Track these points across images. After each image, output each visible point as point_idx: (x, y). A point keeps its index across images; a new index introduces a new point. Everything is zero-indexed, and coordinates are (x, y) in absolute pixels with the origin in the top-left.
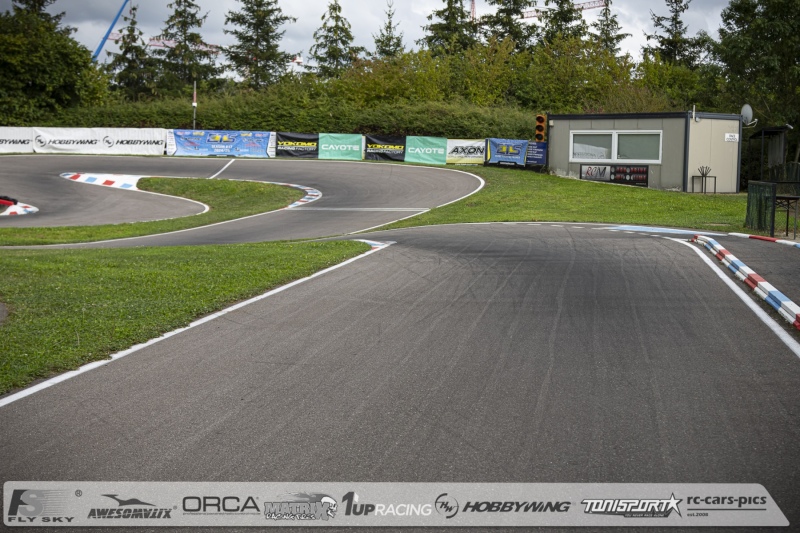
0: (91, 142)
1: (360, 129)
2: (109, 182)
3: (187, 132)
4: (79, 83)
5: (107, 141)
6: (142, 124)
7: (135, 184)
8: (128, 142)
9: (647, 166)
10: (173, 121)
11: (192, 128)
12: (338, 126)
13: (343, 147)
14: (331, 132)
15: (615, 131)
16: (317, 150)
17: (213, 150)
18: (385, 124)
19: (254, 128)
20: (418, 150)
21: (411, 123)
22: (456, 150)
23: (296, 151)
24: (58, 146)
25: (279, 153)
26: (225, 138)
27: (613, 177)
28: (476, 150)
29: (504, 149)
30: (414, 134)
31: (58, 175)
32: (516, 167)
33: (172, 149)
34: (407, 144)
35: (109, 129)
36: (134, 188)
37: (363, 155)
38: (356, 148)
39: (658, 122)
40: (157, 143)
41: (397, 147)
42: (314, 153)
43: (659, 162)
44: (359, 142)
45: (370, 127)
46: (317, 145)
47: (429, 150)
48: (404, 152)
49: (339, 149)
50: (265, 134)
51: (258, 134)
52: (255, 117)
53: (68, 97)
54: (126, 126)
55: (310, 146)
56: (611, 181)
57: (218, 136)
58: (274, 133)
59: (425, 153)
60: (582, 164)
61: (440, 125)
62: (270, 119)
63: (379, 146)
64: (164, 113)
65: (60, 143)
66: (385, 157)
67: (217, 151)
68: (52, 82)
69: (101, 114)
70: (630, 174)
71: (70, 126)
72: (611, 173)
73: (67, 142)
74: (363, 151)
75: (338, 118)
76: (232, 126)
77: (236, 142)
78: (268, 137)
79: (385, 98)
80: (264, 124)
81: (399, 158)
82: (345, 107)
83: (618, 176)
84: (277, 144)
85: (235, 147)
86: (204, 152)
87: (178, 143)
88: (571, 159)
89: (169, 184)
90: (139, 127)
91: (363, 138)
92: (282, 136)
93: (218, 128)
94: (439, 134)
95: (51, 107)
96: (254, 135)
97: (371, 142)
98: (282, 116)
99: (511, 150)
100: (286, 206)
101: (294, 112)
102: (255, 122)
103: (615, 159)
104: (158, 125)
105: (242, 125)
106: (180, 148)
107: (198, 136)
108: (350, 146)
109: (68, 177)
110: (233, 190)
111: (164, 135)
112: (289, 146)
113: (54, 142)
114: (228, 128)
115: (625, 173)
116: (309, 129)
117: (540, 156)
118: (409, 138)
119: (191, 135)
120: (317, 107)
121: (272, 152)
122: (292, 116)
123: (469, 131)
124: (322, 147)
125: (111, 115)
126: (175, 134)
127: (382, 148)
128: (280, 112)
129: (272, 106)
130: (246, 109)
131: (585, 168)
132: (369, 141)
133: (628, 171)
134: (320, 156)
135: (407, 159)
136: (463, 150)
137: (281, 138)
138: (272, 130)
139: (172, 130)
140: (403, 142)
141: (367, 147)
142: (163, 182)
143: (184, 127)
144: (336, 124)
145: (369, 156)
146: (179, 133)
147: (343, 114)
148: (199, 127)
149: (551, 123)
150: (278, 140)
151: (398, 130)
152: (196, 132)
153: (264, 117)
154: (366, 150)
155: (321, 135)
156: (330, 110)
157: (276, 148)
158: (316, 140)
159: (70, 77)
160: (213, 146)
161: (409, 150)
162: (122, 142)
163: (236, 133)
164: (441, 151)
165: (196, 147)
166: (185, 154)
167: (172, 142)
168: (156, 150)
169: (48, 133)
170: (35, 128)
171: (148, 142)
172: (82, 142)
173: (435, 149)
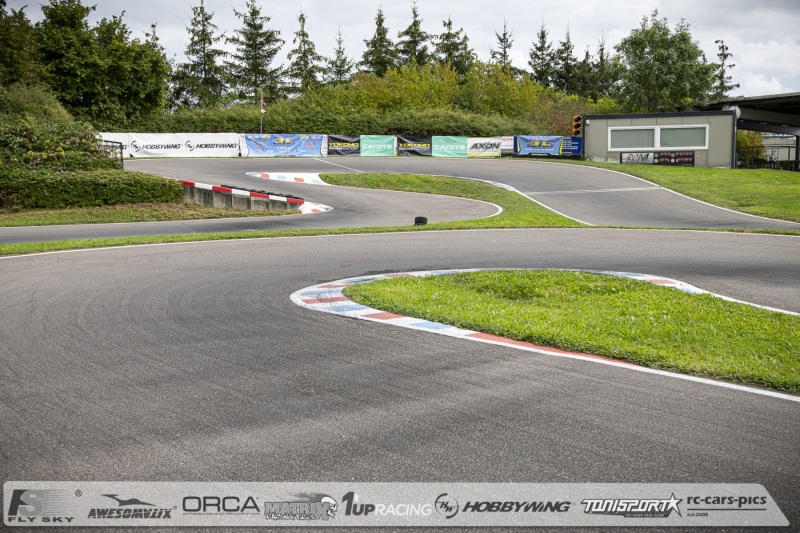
0: (175, 147)
1: (390, 131)
2: (298, 179)
3: (257, 136)
5: (189, 146)
6: (215, 130)
9: (693, 152)
10: (241, 125)
11: (258, 132)
12: (372, 129)
13: (380, 147)
15: (658, 127)
16: (359, 149)
17: (277, 151)
18: (411, 127)
19: (309, 131)
20: (444, 148)
21: (430, 125)
22: (475, 146)
23: (343, 151)
24: (150, 150)
25: (330, 152)
26: (288, 140)
27: (656, 161)
28: (493, 145)
29: (537, 144)
30: (438, 134)
31: (245, 174)
32: (549, 157)
33: (245, 151)
34: (433, 142)
35: (190, 134)
37: (395, 153)
38: (389, 147)
39: (705, 118)
40: (231, 146)
41: (423, 145)
42: (358, 151)
43: (706, 147)
44: (392, 142)
45: (398, 129)
46: (359, 146)
47: (452, 147)
48: (431, 149)
49: (377, 148)
50: (318, 136)
51: (314, 136)
52: (307, 122)
53: (149, 104)
54: (201, 131)
55: (354, 146)
56: (655, 164)
57: (281, 138)
58: (326, 136)
59: (448, 149)
60: (621, 153)
61: (455, 126)
63: (409, 145)
64: (231, 119)
65: (151, 147)
66: (414, 153)
67: (281, 152)
70: (675, 158)
72: (655, 158)
73: (157, 147)
74: (395, 149)
75: (369, 123)
76: (290, 130)
77: (297, 143)
78: (321, 139)
80: (315, 128)
81: (427, 154)
83: (662, 160)
84: (329, 145)
85: (295, 148)
86: (270, 153)
87: (249, 145)
88: (610, 149)
90: (213, 132)
91: (394, 138)
92: (332, 138)
93: (279, 132)
94: (456, 134)
96: (310, 137)
97: (403, 142)
98: (328, 121)
99: (544, 144)
101: (337, 118)
102: (307, 127)
103: (658, 147)
104: (228, 130)
106: (251, 150)
107: (265, 140)
108: (384, 146)
109: (259, 175)
111: (236, 139)
112: (338, 146)
113: (147, 147)
115: (670, 158)
116: (350, 132)
117: (576, 148)
118: (434, 138)
119: (260, 139)
121: (324, 152)
123: (481, 131)
124: (363, 146)
126: (246, 138)
127: (412, 146)
128: (325, 118)
130: (298, 115)
131: (624, 156)
132: (400, 141)
133: (673, 155)
134: (362, 154)
135: (434, 154)
136: (482, 146)
137: (332, 140)
138: (323, 133)
139: (242, 134)
140: (428, 141)
141: (398, 145)
143: (251, 131)
144: (369, 127)
145: (400, 153)
146: (250, 136)
148: (265, 131)
149: (588, 122)
150: (329, 141)
152: (264, 136)
153: (314, 121)
154: (398, 148)
155: (362, 137)
157: (328, 148)
158: (358, 141)
160: (278, 148)
161: (435, 147)
162: (201, 146)
163: (295, 136)
164: (462, 147)
165: (264, 149)
166: (257, 155)
167: (244, 144)
168: (231, 153)
169: (142, 139)
170: (131, 134)
171: (223, 146)
172: (168, 147)
173: (457, 146)
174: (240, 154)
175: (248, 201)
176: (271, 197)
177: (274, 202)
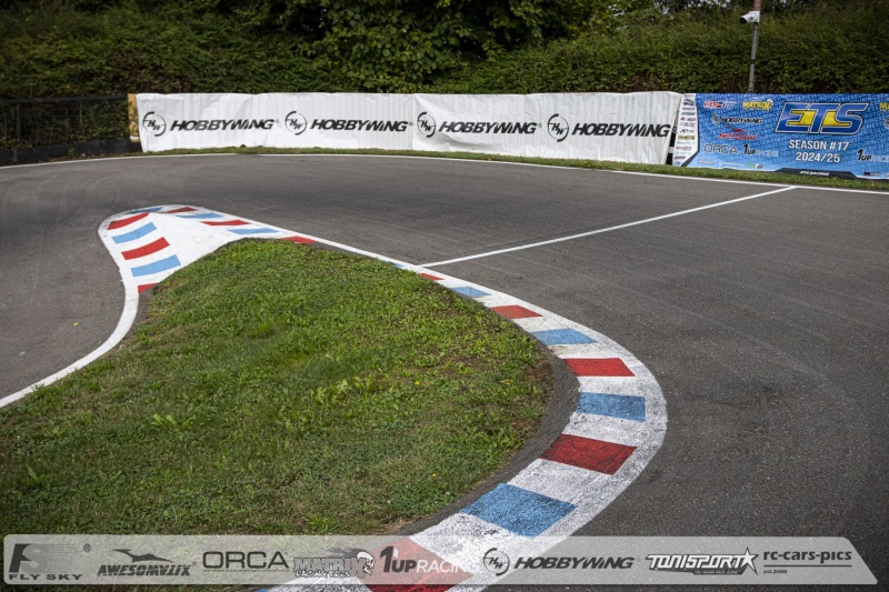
0: (524, 129)
3: (729, 101)
5: (557, 128)
11: (746, 91)
17: (791, 153)
24: (458, 137)
26: (830, 119)
33: (686, 149)
40: (657, 131)
65: (463, 129)
67: (805, 157)
69: (559, 60)
73: (476, 128)
85: (858, 147)
86: (767, 161)
87: (702, 131)
107: (756, 112)
111: (672, 110)
113: (451, 128)
114: (849, 86)
119: (738, 110)
125: (580, 61)
126: (700, 107)
139: (692, 97)
143: (736, 85)
152: (752, 101)
160: (794, 144)
162: (584, 130)
163: (865, 103)
165: (748, 146)
166: (720, 165)
167: (689, 129)
168: (648, 152)
169: (442, 107)
170: (418, 96)
171: (639, 130)
172: (505, 128)
174: (670, 157)
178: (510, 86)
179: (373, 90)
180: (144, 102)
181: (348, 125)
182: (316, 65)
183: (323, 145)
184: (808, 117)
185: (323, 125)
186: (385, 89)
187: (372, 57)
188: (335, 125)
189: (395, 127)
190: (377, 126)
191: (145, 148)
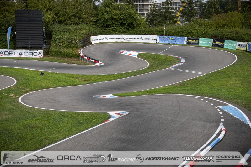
0: (137, 39)
1: (212, 37)
2: (130, 54)
3: (162, 37)
4: (134, 22)
5: (141, 39)
7: (137, 55)
8: (147, 39)
10: (159, 33)
12: (205, 36)
13: (206, 42)
14: (203, 38)
16: (199, 43)
17: (169, 42)
18: (219, 36)
19: (181, 36)
20: (228, 44)
21: (227, 35)
22: (239, 45)
23: (192, 43)
25: (188, 43)
26: (173, 39)
30: (228, 39)
31: (118, 51)
33: (158, 41)
34: (225, 42)
35: (142, 35)
36: (136, 57)
37: (212, 45)
38: (210, 43)
40: (154, 39)
41: (222, 43)
45: (215, 36)
46: (199, 41)
47: (231, 45)
48: (224, 45)
50: (184, 38)
52: (182, 32)
53: (132, 26)
54: (147, 35)
55: (197, 41)
58: (186, 37)
59: (230, 45)
61: (235, 37)
62: (186, 33)
63: (216, 42)
64: (157, 31)
65: (129, 39)
66: (218, 46)
68: (127, 23)
69: (140, 31)
71: (132, 34)
73: (131, 39)
74: (212, 44)
75: (206, 33)
77: (176, 39)
78: (185, 39)
79: (222, 27)
80: (184, 34)
81: (222, 47)
82: (209, 30)
84: (187, 41)
85: (175, 41)
86: (167, 42)
89: (146, 56)
90: (150, 35)
91: (212, 40)
92: (189, 38)
93: (171, 36)
94: (235, 40)
95: (128, 29)
96: (181, 38)
98: (189, 32)
100: (169, 67)
101: (193, 31)
102: (181, 34)
104: (155, 34)
105: (178, 35)
106: (160, 41)
108: (208, 42)
109: (121, 52)
110: (161, 59)
111: (156, 37)
112: (191, 41)
113: (127, 39)
114: (174, 36)
116: (197, 36)
118: (226, 41)
119: (163, 37)
120: (200, 29)
121: (185, 43)
122: (192, 32)
123: (244, 39)
124: (200, 42)
125: (143, 31)
127: (217, 43)
129: (187, 29)
130: (180, 30)
132: (214, 41)
134: (199, 45)
135: (224, 47)
136: (241, 45)
137: (188, 39)
138: (186, 36)
139: (158, 36)
140: (223, 42)
141: (213, 42)
142: (145, 55)
143: (162, 35)
145: (213, 45)
146: (160, 37)
147: (207, 32)
148: (166, 35)
150: (187, 39)
151: (223, 38)
152: (165, 37)
153: (184, 32)
155: (200, 38)
156: (204, 31)
157: (187, 42)
158: (198, 40)
159: (132, 21)
161: (225, 44)
162: (145, 39)
163: (176, 37)
164: (235, 45)
165: (165, 41)
166: (162, 43)
167: (158, 39)
168: (154, 42)
169: (126, 36)
170: (123, 35)
171: (152, 39)
173: (233, 44)
174: (156, 42)
175: (86, 60)
176: (91, 60)
177: (91, 61)
178: (134, 34)
179: (115, 34)
180: (92, 37)
181: (113, 39)
182: (108, 31)
183: (111, 41)
184: (171, 38)
185: (110, 39)
186: (117, 34)
187: (116, 30)
188: (111, 39)
189: (119, 39)
190: (117, 39)
191: (93, 43)
